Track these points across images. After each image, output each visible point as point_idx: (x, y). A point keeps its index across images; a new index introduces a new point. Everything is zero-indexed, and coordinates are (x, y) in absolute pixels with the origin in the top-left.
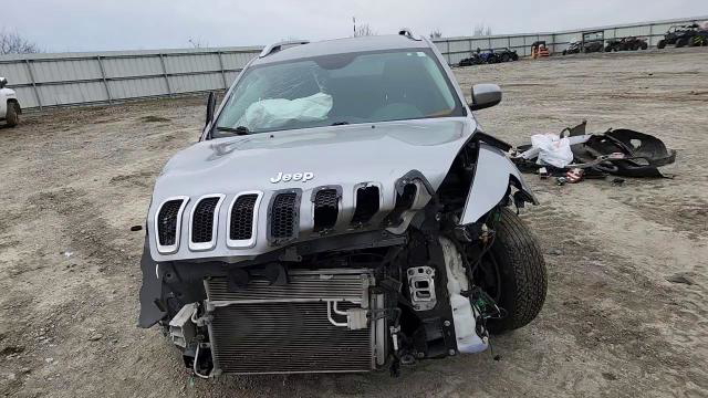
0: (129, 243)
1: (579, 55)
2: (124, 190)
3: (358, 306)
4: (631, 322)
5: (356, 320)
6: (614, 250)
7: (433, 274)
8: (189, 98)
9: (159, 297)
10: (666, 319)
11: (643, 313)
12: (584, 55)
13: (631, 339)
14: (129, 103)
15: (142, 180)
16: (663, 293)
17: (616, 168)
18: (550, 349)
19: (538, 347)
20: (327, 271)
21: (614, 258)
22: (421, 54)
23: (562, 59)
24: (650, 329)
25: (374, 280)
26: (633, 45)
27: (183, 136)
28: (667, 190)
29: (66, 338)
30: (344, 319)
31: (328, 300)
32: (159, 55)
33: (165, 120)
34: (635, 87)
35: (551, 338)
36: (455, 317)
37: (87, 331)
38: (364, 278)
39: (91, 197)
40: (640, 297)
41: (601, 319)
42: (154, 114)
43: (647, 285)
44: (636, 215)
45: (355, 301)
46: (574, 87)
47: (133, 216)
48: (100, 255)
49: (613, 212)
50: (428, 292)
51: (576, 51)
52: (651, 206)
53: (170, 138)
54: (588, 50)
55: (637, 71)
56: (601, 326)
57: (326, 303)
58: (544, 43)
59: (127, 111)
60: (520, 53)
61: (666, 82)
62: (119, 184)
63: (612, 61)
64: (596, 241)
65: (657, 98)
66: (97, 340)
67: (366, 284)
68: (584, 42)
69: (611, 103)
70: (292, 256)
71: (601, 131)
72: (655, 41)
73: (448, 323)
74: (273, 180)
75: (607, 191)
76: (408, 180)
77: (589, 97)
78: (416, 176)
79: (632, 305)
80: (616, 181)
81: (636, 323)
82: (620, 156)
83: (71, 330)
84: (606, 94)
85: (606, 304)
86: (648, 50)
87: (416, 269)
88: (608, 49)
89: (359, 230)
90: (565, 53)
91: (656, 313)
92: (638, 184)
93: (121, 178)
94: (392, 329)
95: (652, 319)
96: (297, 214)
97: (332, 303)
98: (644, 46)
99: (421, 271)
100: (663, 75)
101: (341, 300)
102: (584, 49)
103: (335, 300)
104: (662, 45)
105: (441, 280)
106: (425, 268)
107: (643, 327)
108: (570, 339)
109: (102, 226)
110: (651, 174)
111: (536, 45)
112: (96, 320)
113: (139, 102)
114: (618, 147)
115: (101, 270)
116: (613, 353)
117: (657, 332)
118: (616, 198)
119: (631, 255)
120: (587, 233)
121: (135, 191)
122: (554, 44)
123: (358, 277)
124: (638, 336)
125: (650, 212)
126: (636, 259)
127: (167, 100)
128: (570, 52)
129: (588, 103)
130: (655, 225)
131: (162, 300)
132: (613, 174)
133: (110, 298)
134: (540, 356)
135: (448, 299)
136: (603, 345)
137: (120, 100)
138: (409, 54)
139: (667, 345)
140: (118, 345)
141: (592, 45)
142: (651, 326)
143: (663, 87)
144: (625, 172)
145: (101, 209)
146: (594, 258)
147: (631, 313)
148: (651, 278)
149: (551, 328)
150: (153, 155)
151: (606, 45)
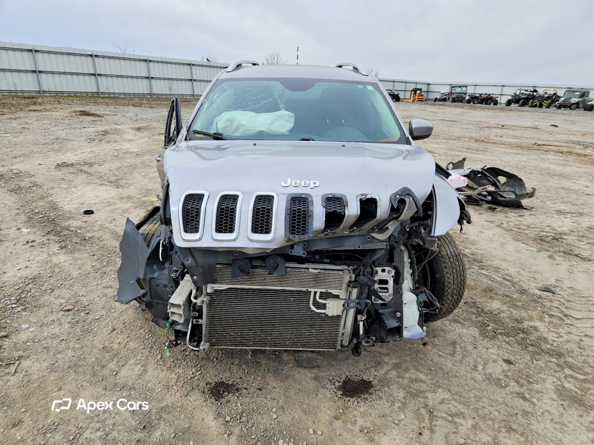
0: (84, 225)
1: (446, 103)
2: (70, 176)
3: (337, 297)
4: (516, 320)
5: (333, 308)
6: (496, 263)
7: (393, 274)
8: (118, 98)
9: (142, 277)
10: (541, 319)
11: (524, 314)
12: (451, 104)
13: (519, 334)
14: (59, 96)
15: (86, 168)
16: (536, 299)
17: (489, 198)
18: (461, 338)
19: (451, 336)
20: (316, 266)
21: (497, 269)
22: (370, 88)
23: (433, 105)
24: (531, 327)
25: (354, 276)
26: (488, 100)
27: (117, 132)
28: (527, 219)
29: (38, 307)
30: (324, 307)
31: (313, 290)
32: (91, 56)
33: (99, 116)
34: (492, 134)
35: (459, 329)
36: (405, 310)
37: (58, 302)
38: (346, 274)
39: (39, 179)
40: (520, 301)
41: (494, 317)
42: (87, 108)
43: (523, 292)
44: (508, 237)
45: (335, 292)
46: (446, 128)
47: (82, 200)
48: (58, 234)
49: (491, 232)
50: (386, 288)
51: (444, 100)
52: (519, 230)
53: (105, 133)
54: (454, 101)
55: (493, 122)
56: (495, 322)
57: (310, 292)
58: (420, 90)
59: (59, 103)
60: (401, 96)
61: (515, 133)
62: (64, 170)
63: (473, 111)
64: (482, 255)
65: (510, 145)
66: (69, 310)
67: (347, 279)
68: (451, 93)
69: (475, 145)
70: (299, 251)
71: (478, 167)
72: (503, 100)
73: (398, 314)
74: (283, 184)
75: (484, 216)
76: (401, 195)
77: (459, 138)
78: (407, 192)
79: (515, 306)
80: (490, 208)
81: (519, 321)
82: (491, 188)
83: (42, 300)
84: (471, 138)
85: (495, 305)
86: (498, 106)
87: (379, 269)
88: (469, 102)
89: (353, 234)
90: (436, 100)
91: (533, 313)
92: (506, 212)
93: (65, 165)
94: (359, 317)
95: (531, 319)
96: (311, 216)
97: (315, 293)
98: (496, 103)
99: (383, 271)
100: (511, 128)
101: (324, 291)
102: (451, 99)
103: (319, 291)
104: (509, 103)
105: (398, 279)
106: (387, 269)
107: (526, 324)
108: (475, 331)
109: (54, 207)
110: (516, 205)
111: (415, 90)
112: (65, 293)
113: (69, 96)
114: (489, 181)
115: (62, 248)
116: (508, 343)
117: (536, 329)
118: (491, 222)
119: (509, 268)
120: (473, 247)
121: (81, 178)
122: (428, 92)
123: (341, 272)
124: (523, 331)
125: (518, 234)
126: (513, 271)
127: (97, 97)
128: (440, 100)
129: (460, 144)
130: (523, 245)
131: (144, 279)
132: (488, 202)
133: (75, 273)
134: (454, 344)
135: (402, 295)
136: (500, 337)
137: (50, 92)
138: (360, 87)
139: (545, 340)
140: (90, 317)
141: (457, 97)
142: (532, 324)
143: (514, 137)
144: (496, 202)
145: (50, 192)
146: (481, 268)
147: (516, 314)
148: (526, 287)
149: (459, 322)
150: (92, 147)
151: (467, 98)
